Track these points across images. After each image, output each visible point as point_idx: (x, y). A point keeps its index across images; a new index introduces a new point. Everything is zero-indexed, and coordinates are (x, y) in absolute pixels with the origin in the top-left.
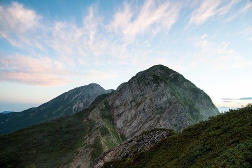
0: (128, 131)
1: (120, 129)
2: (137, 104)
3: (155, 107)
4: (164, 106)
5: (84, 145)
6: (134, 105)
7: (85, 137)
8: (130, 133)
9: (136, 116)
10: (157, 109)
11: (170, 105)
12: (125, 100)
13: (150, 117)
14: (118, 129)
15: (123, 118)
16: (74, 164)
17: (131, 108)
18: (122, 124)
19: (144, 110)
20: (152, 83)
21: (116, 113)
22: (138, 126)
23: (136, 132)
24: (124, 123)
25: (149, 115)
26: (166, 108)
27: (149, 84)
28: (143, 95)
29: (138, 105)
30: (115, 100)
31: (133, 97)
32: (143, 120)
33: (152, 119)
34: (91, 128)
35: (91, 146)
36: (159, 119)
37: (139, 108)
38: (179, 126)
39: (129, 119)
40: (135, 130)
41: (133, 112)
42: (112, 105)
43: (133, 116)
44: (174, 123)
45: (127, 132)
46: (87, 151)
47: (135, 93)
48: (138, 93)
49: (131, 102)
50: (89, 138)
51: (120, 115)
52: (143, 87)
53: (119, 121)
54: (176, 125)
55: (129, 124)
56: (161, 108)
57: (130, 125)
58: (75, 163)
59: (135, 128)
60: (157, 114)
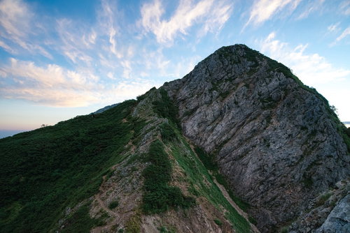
0: (209, 140)
1: (192, 137)
2: (221, 94)
3: (258, 96)
4: (274, 95)
5: (126, 158)
6: (217, 95)
7: (127, 146)
8: (213, 145)
9: (221, 114)
10: (263, 101)
11: (286, 94)
12: (199, 88)
13: (250, 114)
14: (189, 137)
15: (197, 117)
16: (103, 199)
17: (211, 102)
18: (195, 128)
19: (236, 103)
20: (246, 60)
21: (182, 110)
22: (227, 131)
23: (225, 142)
24: (199, 125)
25: (248, 112)
26: (279, 99)
27: (240, 62)
28: (231, 80)
29: (224, 95)
30: (178, 90)
31: (212, 83)
32: (238, 120)
33: (255, 119)
34: (137, 131)
35: (142, 158)
36: (268, 118)
37: (226, 100)
38: (310, 129)
39: (210, 118)
40: (224, 138)
41: (216, 107)
42: (174, 96)
43: (216, 113)
44: (301, 123)
45: (208, 143)
46: (134, 169)
47: (215, 76)
48: (222, 76)
49: (210, 91)
50: (135, 147)
51: (190, 113)
52: (230, 66)
53: (191, 123)
54: (304, 128)
55: (211, 127)
56: (270, 98)
57: (212, 130)
58: (104, 195)
59: (223, 134)
60: (264, 108)
